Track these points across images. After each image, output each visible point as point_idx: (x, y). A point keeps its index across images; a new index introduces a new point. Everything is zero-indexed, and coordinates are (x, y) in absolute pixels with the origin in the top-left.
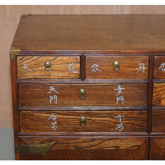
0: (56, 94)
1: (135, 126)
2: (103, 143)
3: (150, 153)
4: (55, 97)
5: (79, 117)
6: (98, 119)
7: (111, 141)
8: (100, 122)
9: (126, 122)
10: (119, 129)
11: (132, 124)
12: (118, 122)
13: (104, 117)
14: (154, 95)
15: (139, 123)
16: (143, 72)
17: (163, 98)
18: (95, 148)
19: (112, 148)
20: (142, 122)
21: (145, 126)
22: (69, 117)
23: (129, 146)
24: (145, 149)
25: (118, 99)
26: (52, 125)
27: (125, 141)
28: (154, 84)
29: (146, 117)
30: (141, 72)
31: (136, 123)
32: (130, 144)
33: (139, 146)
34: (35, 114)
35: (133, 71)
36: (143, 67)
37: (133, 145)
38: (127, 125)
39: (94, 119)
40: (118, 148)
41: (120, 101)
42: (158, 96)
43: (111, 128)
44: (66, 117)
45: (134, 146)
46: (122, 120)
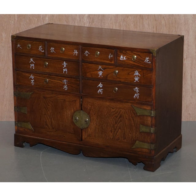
1: (73, 88)
2: (57, 96)
4: (33, 65)
5: (44, 79)
6: (54, 81)
7: (61, 96)
8: (55, 83)
9: (69, 85)
10: (65, 88)
11: (72, 86)
12: (64, 84)
16: (76, 55)
17: (88, 72)
19: (62, 100)
23: (71, 100)
24: (79, 103)
25: (64, 70)
26: (32, 82)
27: (69, 96)
30: (75, 55)
31: (74, 86)
35: (71, 54)
36: (76, 52)
37: (73, 100)
38: (69, 87)
39: (52, 80)
40: (65, 101)
41: (65, 72)
42: (85, 71)
43: (61, 87)
46: (66, 83)
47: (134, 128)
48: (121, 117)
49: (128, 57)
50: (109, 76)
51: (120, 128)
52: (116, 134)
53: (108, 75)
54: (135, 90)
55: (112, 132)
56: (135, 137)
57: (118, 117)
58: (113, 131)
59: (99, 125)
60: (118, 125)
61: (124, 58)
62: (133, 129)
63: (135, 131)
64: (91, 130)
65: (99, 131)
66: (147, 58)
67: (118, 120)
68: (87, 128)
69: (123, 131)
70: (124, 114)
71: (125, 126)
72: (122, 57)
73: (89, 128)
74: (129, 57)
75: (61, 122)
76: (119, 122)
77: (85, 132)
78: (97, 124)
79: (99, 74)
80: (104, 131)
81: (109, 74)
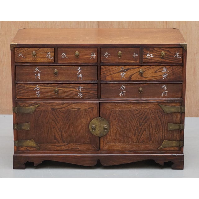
0: (39, 73)
1: (90, 94)
2: (69, 106)
3: (100, 113)
4: (39, 75)
5: (54, 88)
6: (66, 89)
7: (75, 104)
8: (67, 92)
9: (84, 91)
10: (79, 96)
11: (88, 93)
12: (79, 91)
13: (70, 88)
14: (101, 73)
15: (93, 92)
16: (94, 58)
17: (107, 76)
18: (64, 109)
19: (75, 109)
20: (94, 92)
21: (96, 94)
22: (47, 88)
23: (86, 108)
24: (97, 110)
25: (79, 76)
26: (37, 93)
27: (84, 104)
28: (101, 66)
29: (97, 88)
30: (92, 58)
31: (90, 92)
32: (87, 107)
33: (93, 108)
34: (26, 86)
35: (88, 57)
36: (94, 55)
38: (84, 93)
39: (63, 89)
40: (79, 109)
41: (80, 78)
42: (104, 74)
43: (74, 95)
44: (46, 88)
45: (90, 108)
46: (81, 90)
47: (161, 127)
48: (146, 118)
49: (155, 54)
50: (133, 76)
51: (145, 130)
52: (141, 137)
53: (131, 76)
54: (163, 87)
55: (136, 136)
56: (162, 137)
57: (143, 119)
58: (137, 134)
59: (121, 130)
60: (142, 127)
61: (151, 56)
62: (160, 129)
63: (162, 130)
64: (110, 136)
65: (120, 136)
66: (177, 54)
67: (143, 122)
68: (106, 134)
69: (149, 132)
70: (150, 115)
71: (150, 126)
72: (148, 55)
73: (108, 135)
74: (157, 54)
75: (74, 134)
76: (144, 124)
77: (104, 140)
78: (117, 130)
79: (121, 76)
80: (126, 136)
81: (133, 74)
